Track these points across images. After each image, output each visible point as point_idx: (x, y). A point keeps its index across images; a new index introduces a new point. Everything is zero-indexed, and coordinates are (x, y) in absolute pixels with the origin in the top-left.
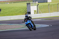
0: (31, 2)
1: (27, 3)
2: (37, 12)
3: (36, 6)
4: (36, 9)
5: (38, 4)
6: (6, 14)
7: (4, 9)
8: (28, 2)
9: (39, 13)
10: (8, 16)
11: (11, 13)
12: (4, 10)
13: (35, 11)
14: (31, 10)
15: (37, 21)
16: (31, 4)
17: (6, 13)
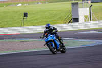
0: (79, 2)
1: (72, 3)
2: (89, 18)
3: (88, 9)
4: (88, 14)
5: (92, 5)
6: (36, 22)
7: (33, 14)
8: (74, 2)
9: (93, 20)
10: (38, 25)
11: (45, 20)
12: (33, 16)
13: (86, 17)
14: (79, 14)
15: (88, 34)
16: (79, 5)
17: (36, 20)
